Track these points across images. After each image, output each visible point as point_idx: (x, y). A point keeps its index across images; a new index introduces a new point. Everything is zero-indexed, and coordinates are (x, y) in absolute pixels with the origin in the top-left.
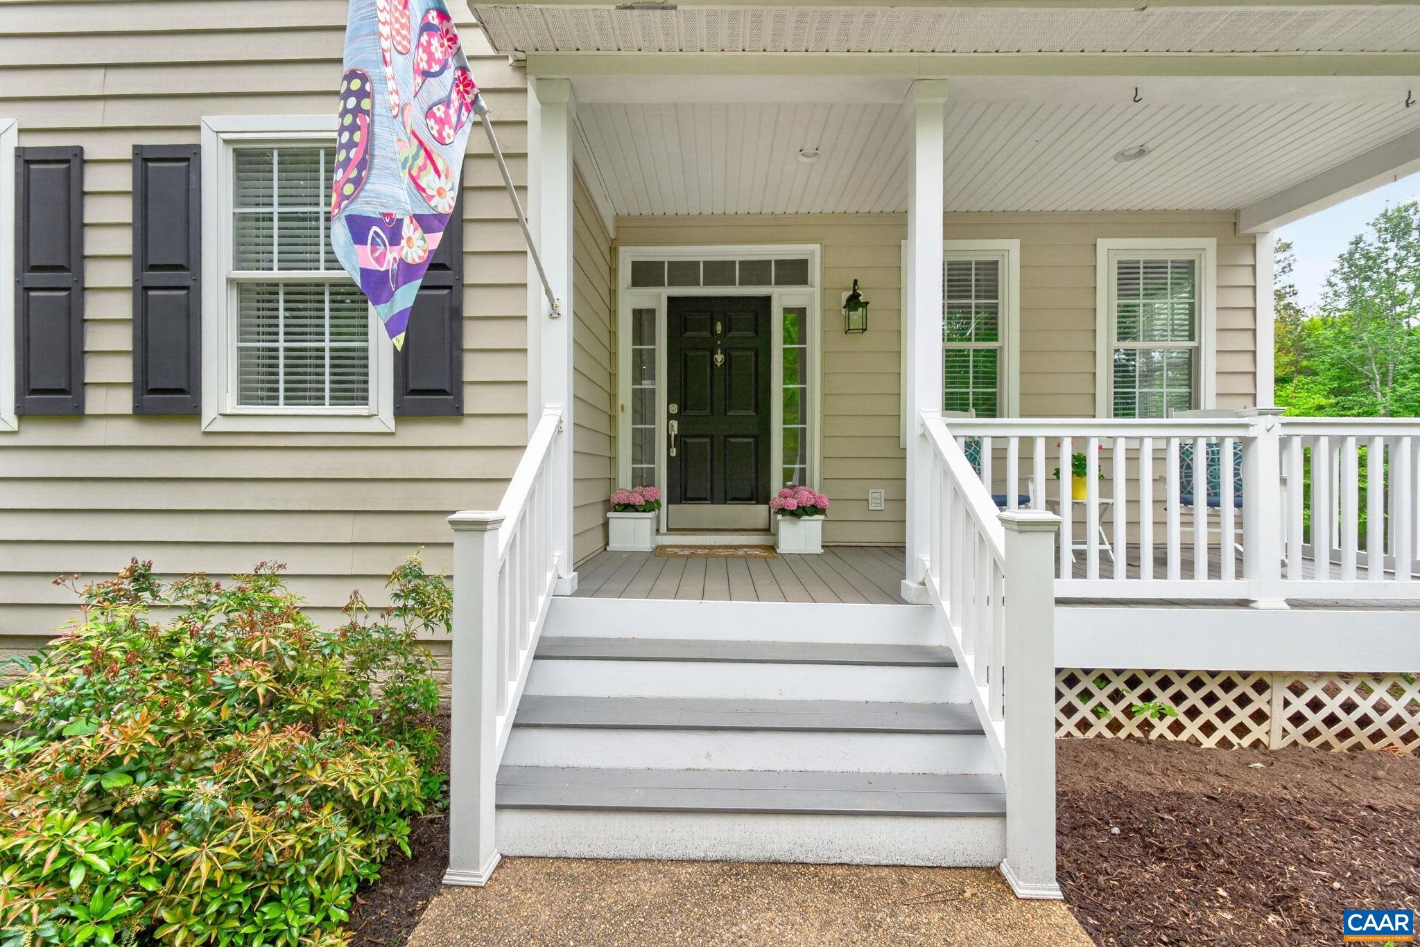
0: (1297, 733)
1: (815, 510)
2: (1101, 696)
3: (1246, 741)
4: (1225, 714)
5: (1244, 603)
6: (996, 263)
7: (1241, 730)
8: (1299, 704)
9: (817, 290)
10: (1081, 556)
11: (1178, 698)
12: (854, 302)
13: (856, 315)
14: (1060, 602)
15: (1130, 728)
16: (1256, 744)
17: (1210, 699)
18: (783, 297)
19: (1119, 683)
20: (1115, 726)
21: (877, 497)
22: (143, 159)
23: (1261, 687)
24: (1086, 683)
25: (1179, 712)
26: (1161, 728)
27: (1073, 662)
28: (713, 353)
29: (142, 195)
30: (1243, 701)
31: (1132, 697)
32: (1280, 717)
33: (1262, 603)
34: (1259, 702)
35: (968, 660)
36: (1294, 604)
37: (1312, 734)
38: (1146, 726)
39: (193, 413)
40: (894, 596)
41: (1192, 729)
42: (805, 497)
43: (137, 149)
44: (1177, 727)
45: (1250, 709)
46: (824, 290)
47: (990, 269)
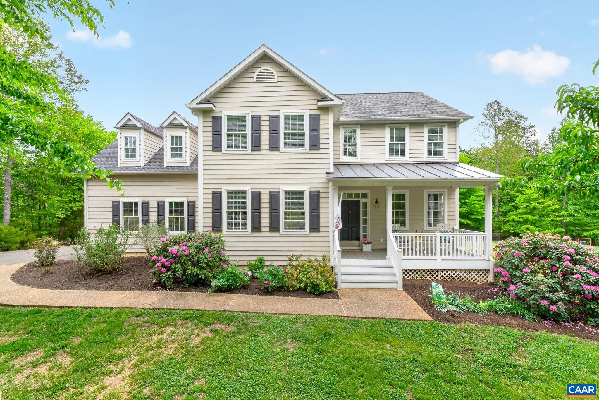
0: (442, 278)
1: (370, 243)
2: (415, 273)
3: (436, 279)
4: (433, 276)
5: (436, 260)
6: (404, 194)
7: (435, 278)
8: (443, 274)
9: (369, 199)
10: (420, 252)
11: (426, 273)
12: (377, 202)
13: (377, 205)
14: (403, 259)
15: (419, 277)
16: (437, 280)
17: (430, 273)
18: (363, 200)
19: (417, 271)
20: (417, 277)
21: (381, 240)
22: (271, 193)
23: (437, 272)
24: (413, 271)
25: (426, 275)
26: (423, 278)
27: (406, 268)
28: (349, 211)
29: (271, 198)
30: (435, 274)
31: (419, 273)
32: (440, 276)
33: (438, 260)
34: (437, 274)
35: (394, 267)
36: (442, 260)
37: (445, 278)
38: (421, 277)
39: (278, 231)
40: (385, 258)
41: (428, 278)
42: (368, 241)
43: (270, 192)
44: (426, 277)
45: (436, 275)
46: (371, 199)
47: (403, 196)
